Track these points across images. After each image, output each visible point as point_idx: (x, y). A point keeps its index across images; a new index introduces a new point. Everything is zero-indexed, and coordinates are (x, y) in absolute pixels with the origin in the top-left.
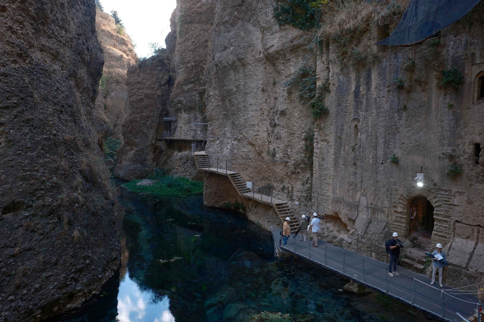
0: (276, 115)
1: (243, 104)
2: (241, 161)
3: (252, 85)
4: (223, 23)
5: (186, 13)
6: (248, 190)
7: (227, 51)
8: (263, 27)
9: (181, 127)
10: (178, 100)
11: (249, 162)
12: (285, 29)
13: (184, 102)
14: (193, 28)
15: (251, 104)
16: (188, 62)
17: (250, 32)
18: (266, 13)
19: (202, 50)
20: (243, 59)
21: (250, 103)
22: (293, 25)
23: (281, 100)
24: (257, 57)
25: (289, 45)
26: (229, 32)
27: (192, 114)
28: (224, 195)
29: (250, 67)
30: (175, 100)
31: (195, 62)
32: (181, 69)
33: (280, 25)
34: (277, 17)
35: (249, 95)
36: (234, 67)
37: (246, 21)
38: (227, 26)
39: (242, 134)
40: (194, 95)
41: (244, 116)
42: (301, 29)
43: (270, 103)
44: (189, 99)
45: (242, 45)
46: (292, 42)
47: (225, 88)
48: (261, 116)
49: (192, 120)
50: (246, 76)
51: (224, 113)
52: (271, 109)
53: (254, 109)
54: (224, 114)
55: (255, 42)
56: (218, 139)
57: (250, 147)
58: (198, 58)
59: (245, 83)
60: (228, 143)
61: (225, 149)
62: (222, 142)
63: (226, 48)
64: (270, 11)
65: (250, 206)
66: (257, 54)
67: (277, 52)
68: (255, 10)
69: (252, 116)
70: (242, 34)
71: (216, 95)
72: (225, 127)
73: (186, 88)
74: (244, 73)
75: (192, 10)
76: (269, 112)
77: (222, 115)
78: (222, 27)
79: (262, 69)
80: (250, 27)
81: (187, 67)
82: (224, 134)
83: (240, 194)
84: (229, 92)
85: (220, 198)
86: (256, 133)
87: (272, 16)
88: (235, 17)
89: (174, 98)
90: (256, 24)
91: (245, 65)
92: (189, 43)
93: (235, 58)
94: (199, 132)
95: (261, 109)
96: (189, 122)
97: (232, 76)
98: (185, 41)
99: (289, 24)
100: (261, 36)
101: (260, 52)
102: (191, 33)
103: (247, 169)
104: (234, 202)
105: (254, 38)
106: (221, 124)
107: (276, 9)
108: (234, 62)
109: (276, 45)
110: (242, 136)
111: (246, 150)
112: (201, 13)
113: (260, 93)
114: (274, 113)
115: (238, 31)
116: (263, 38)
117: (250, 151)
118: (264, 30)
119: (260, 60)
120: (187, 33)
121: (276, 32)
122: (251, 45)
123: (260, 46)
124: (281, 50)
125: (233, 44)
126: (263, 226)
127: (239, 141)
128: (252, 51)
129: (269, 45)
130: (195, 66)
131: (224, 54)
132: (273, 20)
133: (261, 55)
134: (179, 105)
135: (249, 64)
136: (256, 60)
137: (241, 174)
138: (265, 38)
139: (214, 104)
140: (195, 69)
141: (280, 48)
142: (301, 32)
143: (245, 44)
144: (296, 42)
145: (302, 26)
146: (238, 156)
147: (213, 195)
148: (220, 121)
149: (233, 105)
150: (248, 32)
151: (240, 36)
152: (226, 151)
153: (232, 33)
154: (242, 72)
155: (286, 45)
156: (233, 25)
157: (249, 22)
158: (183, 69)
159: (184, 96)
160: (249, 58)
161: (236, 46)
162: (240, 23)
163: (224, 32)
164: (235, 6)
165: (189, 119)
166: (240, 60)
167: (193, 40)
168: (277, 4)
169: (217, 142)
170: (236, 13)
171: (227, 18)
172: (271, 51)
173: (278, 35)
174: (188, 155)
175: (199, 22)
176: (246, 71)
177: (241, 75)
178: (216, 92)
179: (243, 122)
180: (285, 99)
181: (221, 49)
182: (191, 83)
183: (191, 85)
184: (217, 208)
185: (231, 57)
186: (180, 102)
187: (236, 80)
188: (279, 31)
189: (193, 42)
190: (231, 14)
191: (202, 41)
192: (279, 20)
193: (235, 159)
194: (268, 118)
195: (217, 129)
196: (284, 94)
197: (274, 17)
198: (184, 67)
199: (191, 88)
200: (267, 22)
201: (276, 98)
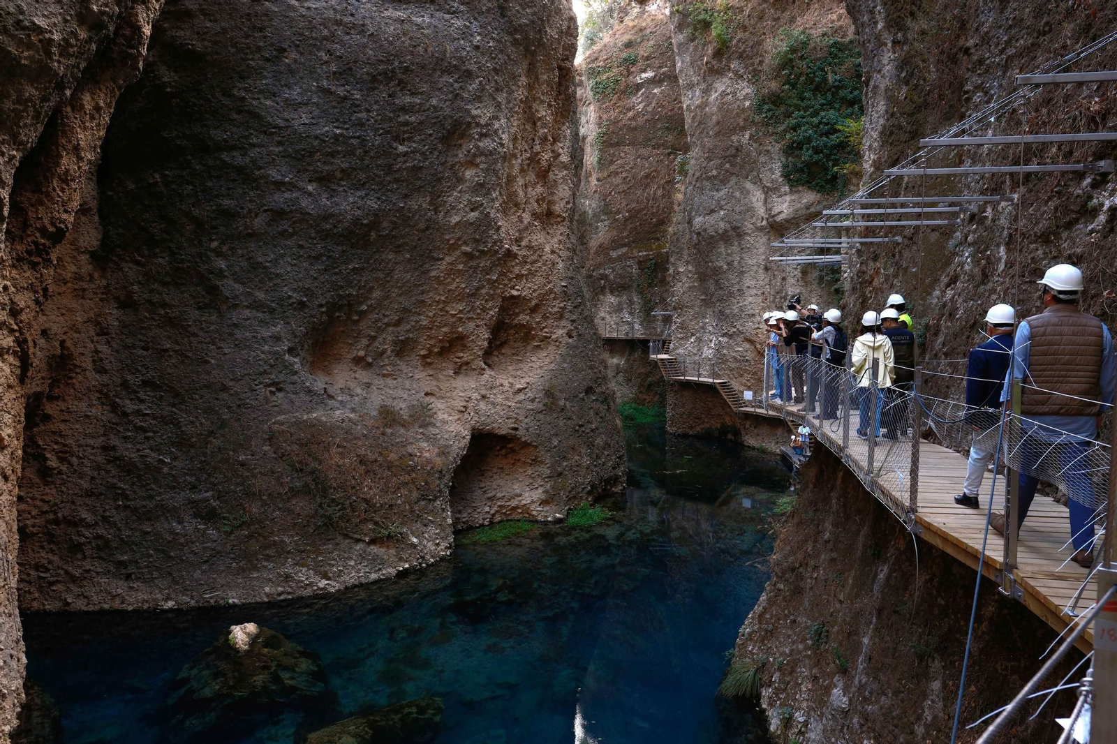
0: (785, 301)
1: (737, 287)
2: (733, 365)
3: (750, 262)
4: (709, 179)
5: (609, 129)
6: (746, 404)
7: (715, 216)
8: (768, 187)
9: (603, 319)
10: (600, 274)
11: (746, 366)
12: (798, 192)
13: (612, 277)
14: (622, 155)
15: (749, 287)
16: (618, 212)
17: (748, 192)
18: (771, 170)
19: (639, 192)
20: (738, 228)
21: (747, 285)
22: (809, 187)
23: (791, 281)
24: (759, 225)
25: (804, 212)
26: (717, 190)
27: (625, 297)
28: (703, 416)
29: (748, 238)
30: (594, 274)
31: (629, 211)
32: (602, 221)
33: (791, 186)
34: (786, 176)
35: (746, 275)
36: (725, 238)
37: (743, 178)
38: (716, 182)
39: (735, 327)
40: (629, 266)
41: (738, 303)
42: (818, 192)
43: (776, 285)
44: (620, 272)
45: (737, 209)
46: (808, 209)
47: (710, 264)
48: (763, 302)
49: (625, 306)
50: (742, 249)
51: (703, 297)
52: (778, 293)
53: (753, 294)
54: (702, 300)
55: (755, 205)
56: (693, 335)
57: (747, 346)
58: (634, 205)
59: (741, 258)
60: (711, 341)
61: (705, 349)
62: (699, 340)
63: (713, 211)
64: (777, 167)
65: (747, 426)
66: (759, 221)
67: (787, 221)
68: (754, 162)
69: (751, 303)
70: (737, 194)
71: (690, 271)
72: (705, 317)
73: (614, 254)
74: (740, 246)
75: (621, 124)
76: (775, 298)
77: (699, 301)
78: (707, 183)
79: (764, 240)
80: (749, 186)
81: (616, 220)
82: (703, 328)
83: (734, 409)
84: (717, 271)
85: (696, 420)
86: (757, 326)
87: (779, 174)
88: (727, 171)
89: (593, 271)
90: (757, 181)
91: (741, 235)
92: (617, 180)
93: (728, 226)
94: (637, 326)
95: (763, 293)
96: (619, 309)
97: (722, 249)
98: (609, 176)
99: (803, 185)
100: (763, 196)
101: (763, 219)
102: (619, 162)
103: (741, 376)
104: (719, 426)
105: (754, 200)
106: (698, 314)
107: (785, 167)
108: (726, 231)
109: (785, 211)
110: (735, 330)
111: (741, 349)
112: (635, 129)
113: (761, 271)
114: (781, 298)
115: (731, 191)
116: (766, 200)
117: (747, 351)
118: (767, 191)
119: (761, 229)
120: (612, 162)
121: (786, 194)
122: (750, 210)
123: (762, 211)
124: (794, 218)
125: (725, 207)
126: (770, 449)
127: (731, 337)
128: (752, 218)
129: (775, 211)
130: (630, 218)
131: (711, 219)
132: (781, 180)
133: (764, 223)
134: (603, 282)
135: (747, 233)
136: (757, 228)
137: (732, 382)
138: (769, 201)
139: (687, 285)
140: (631, 223)
141: (792, 216)
142: (819, 195)
143: (742, 208)
144: (812, 210)
145: (820, 189)
146: (728, 357)
147: (685, 417)
148: (697, 309)
149: (721, 288)
150: (745, 193)
151: (733, 197)
152: (708, 352)
153: (722, 193)
154: (736, 244)
155: (799, 212)
156: (724, 182)
157: (747, 178)
158: (606, 223)
159: (613, 268)
160: (748, 227)
161: (728, 210)
162: (733, 180)
163: (710, 190)
164: (727, 157)
165: (620, 304)
166: (734, 229)
167: (624, 175)
168: (787, 160)
169: (692, 340)
170: (727, 166)
171: (715, 172)
172: (779, 219)
173: (788, 198)
174: (619, 364)
175: (633, 143)
176: (743, 243)
177: (735, 248)
178: (690, 268)
179: (737, 310)
180: (798, 280)
181: (705, 212)
182: (624, 245)
183: (624, 250)
184: (691, 436)
185: (722, 225)
186: (604, 277)
187: (728, 255)
188: (790, 193)
189: (624, 179)
190: (720, 167)
191: (639, 177)
192: (790, 180)
193: (725, 362)
194: (774, 305)
195: (691, 320)
196: (796, 273)
197: (782, 176)
198: (608, 219)
199: (624, 254)
200: (773, 181)
201: (784, 279)
